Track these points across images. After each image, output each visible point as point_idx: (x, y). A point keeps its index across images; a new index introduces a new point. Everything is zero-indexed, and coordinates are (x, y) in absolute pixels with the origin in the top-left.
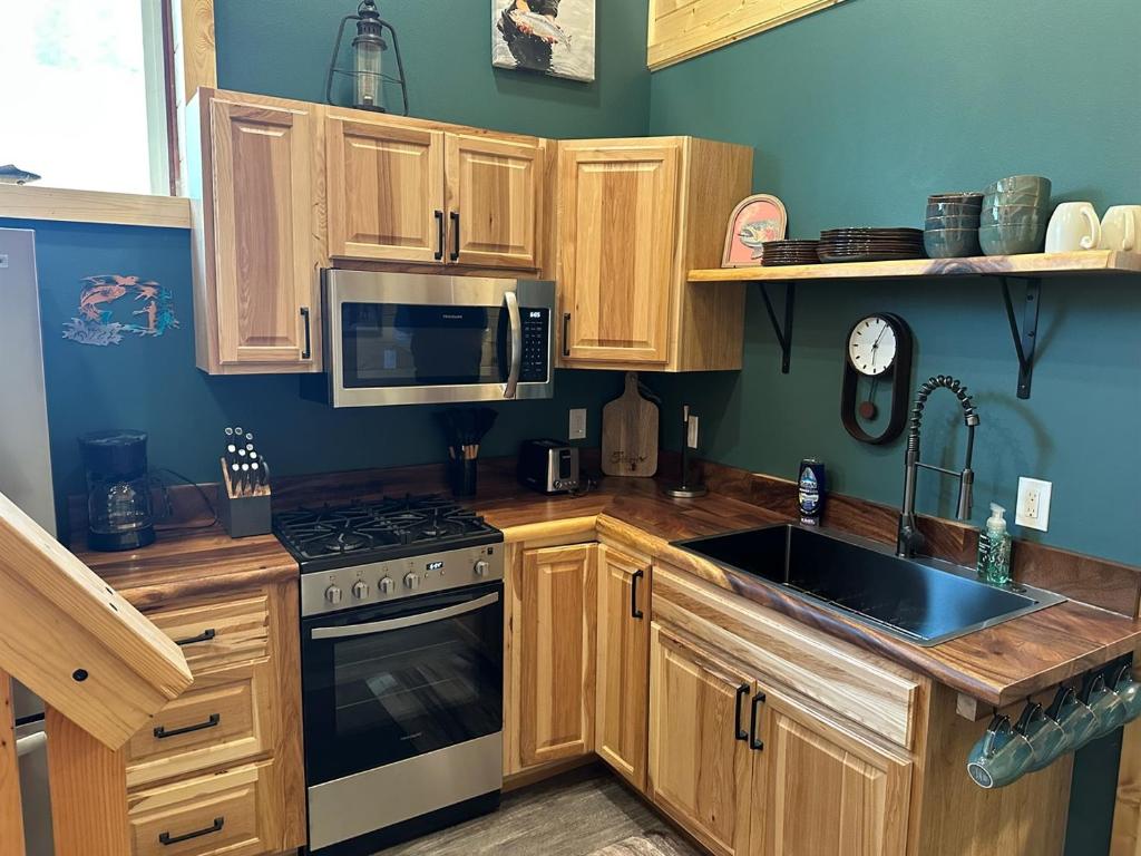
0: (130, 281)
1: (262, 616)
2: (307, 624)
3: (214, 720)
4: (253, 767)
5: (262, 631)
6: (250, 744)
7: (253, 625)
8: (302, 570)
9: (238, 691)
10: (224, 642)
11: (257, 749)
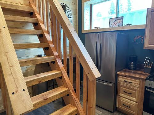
0: (140, 36)
1: (139, 83)
2: (146, 87)
3: (131, 94)
4: (135, 103)
5: (139, 85)
6: (135, 99)
7: (137, 84)
8: (146, 79)
9: (134, 92)
10: (133, 84)
11: (136, 101)
